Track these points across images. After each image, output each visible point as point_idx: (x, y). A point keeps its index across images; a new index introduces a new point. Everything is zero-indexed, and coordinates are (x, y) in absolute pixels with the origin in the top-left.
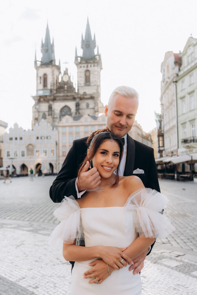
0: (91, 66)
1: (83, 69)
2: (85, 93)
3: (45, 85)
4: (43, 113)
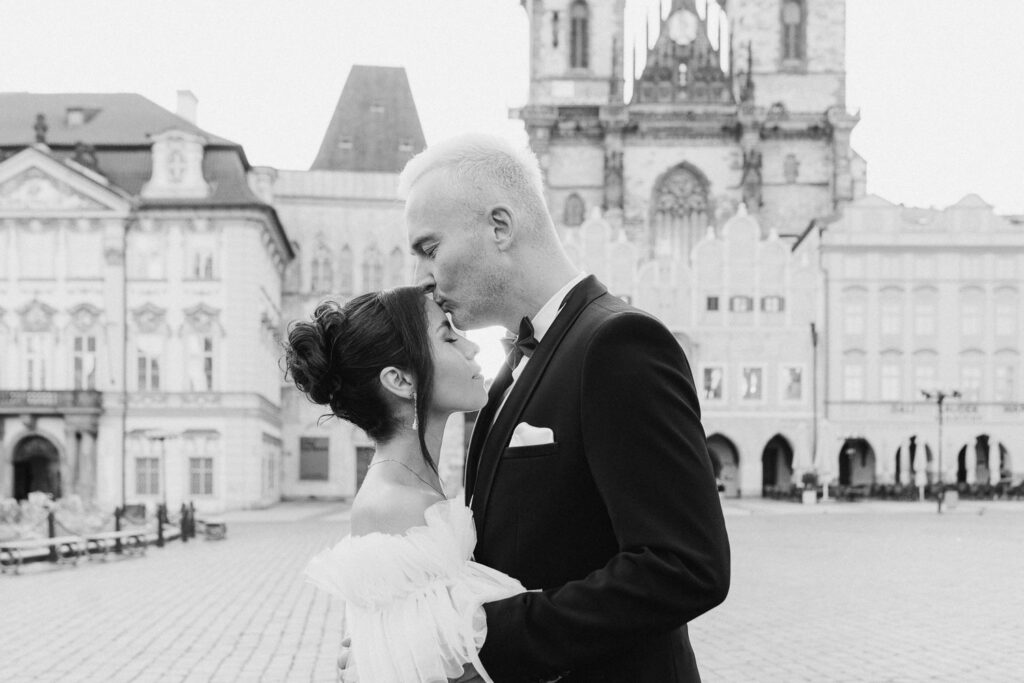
2: (779, 105)
3: (579, 56)
4: (566, 194)
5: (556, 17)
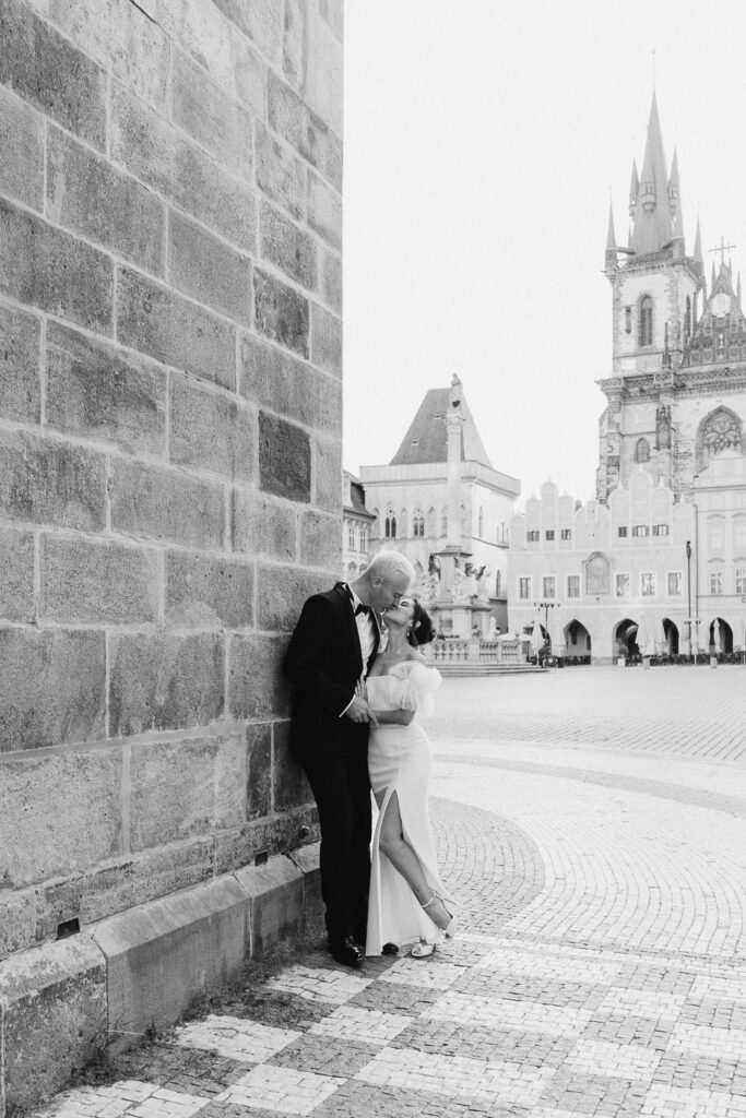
3: (645, 338)
4: (637, 439)
5: (628, 310)
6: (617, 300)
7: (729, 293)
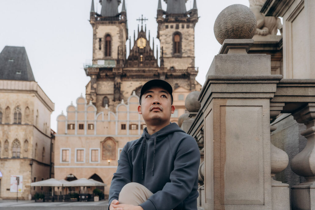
0: (183, 27)
1: (170, 31)
2: (173, 67)
3: (108, 53)
4: (103, 96)
5: (100, 40)
6: (95, 35)
7: (145, 38)
